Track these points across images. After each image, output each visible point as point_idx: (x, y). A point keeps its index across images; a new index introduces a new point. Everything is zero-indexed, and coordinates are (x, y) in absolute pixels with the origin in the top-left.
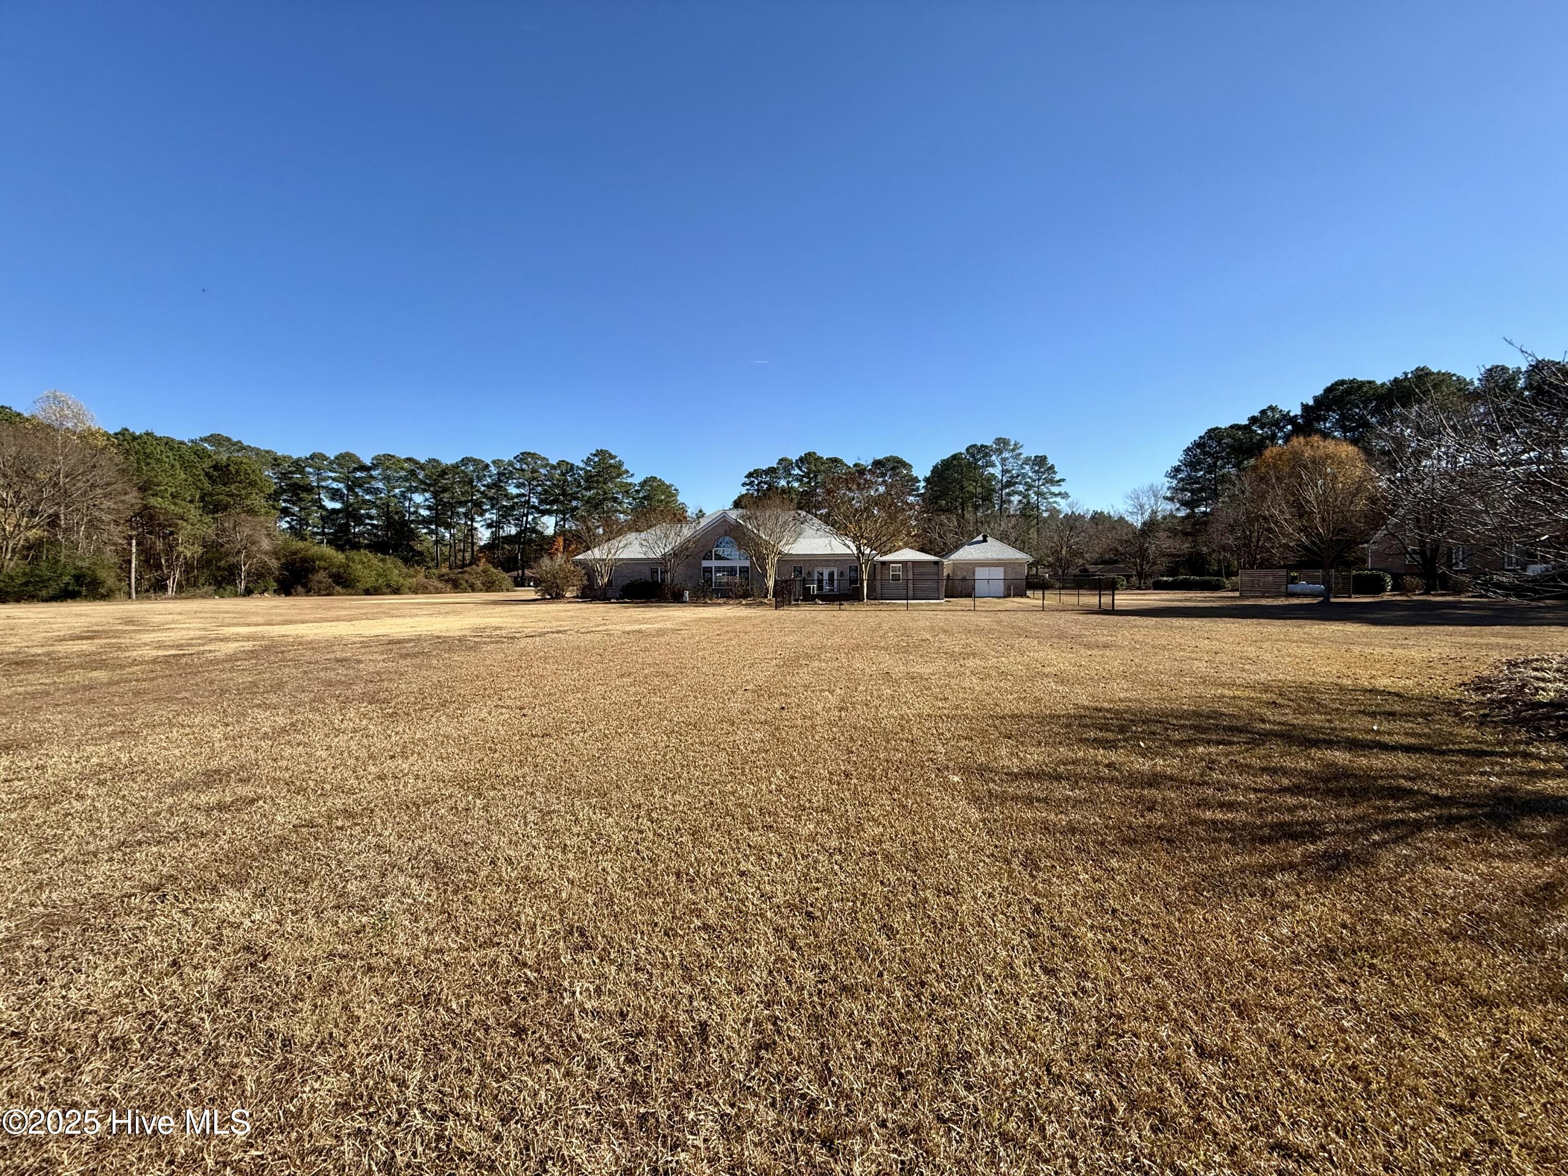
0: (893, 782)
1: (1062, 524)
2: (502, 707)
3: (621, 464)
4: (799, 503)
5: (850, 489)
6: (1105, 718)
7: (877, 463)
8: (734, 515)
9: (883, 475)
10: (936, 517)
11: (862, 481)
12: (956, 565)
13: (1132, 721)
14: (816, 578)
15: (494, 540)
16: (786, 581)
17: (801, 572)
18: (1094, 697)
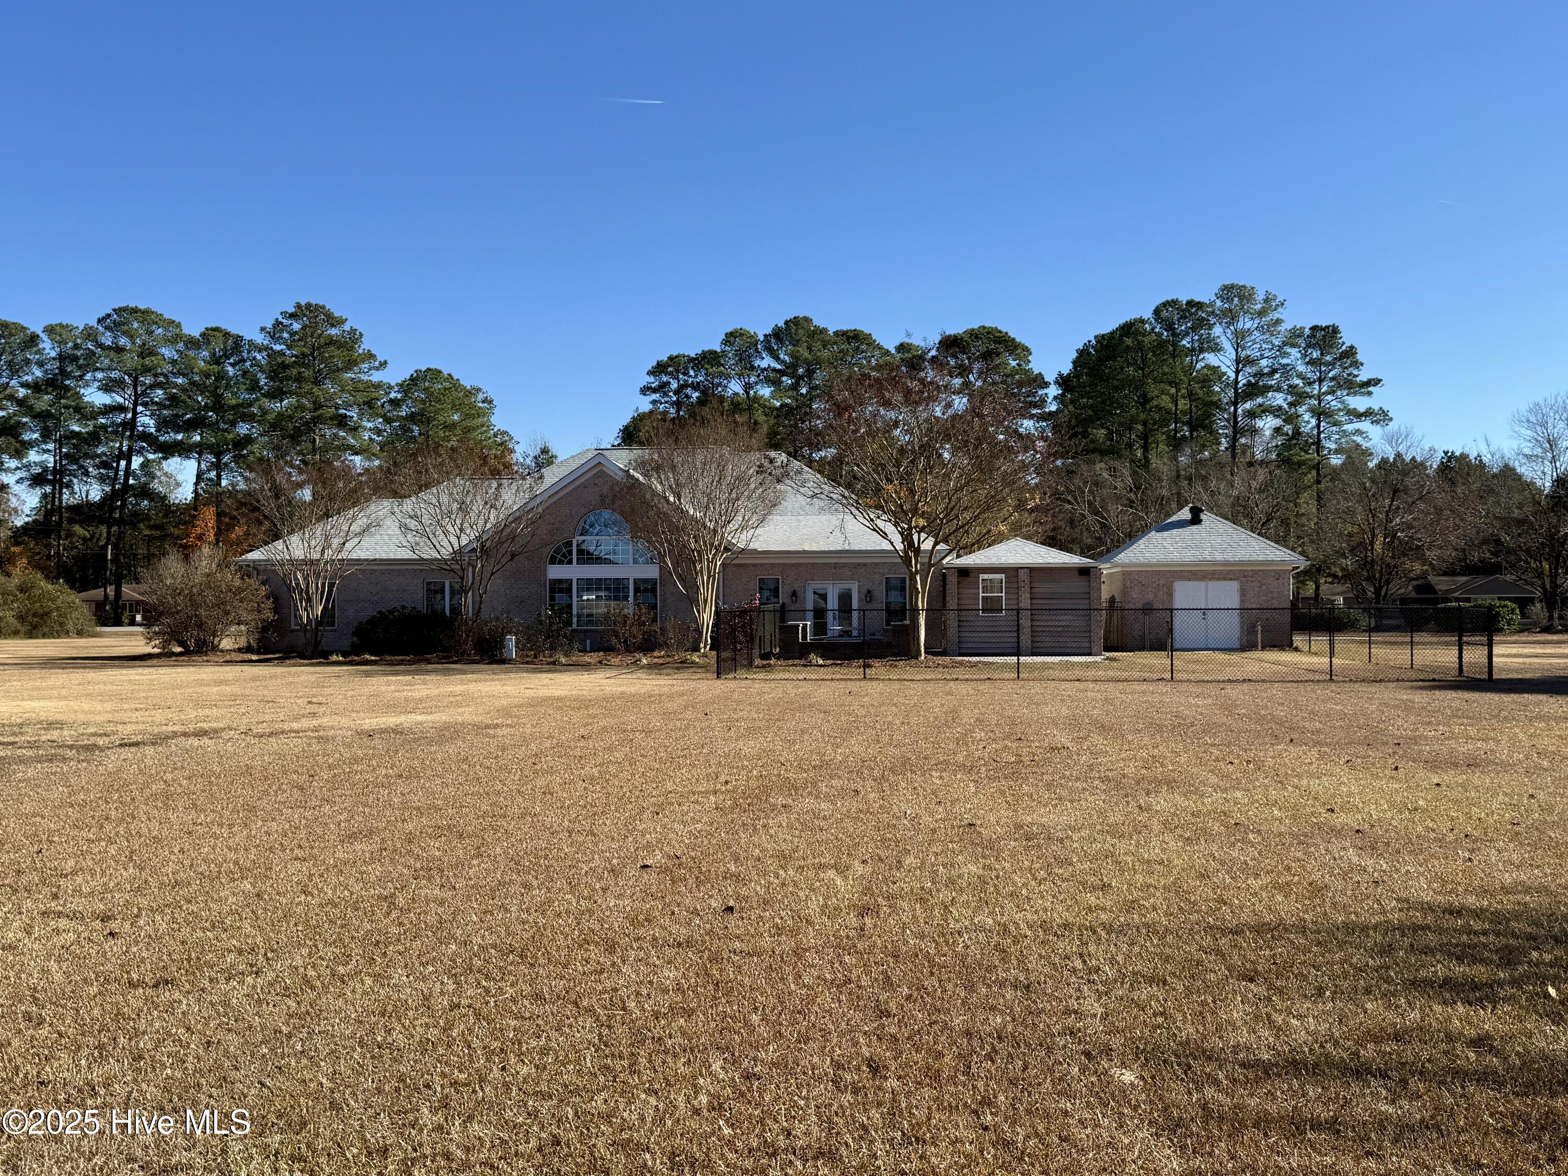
0: (980, 1084)
1: (1373, 481)
2: (59, 915)
3: (354, 338)
4: (772, 434)
5: (887, 404)
6: (1470, 932)
7: (950, 344)
8: (622, 459)
9: (963, 371)
10: (1084, 467)
11: (914, 385)
12: (1129, 576)
13: (1531, 938)
14: (810, 605)
15: (49, 514)
16: (743, 612)
17: (775, 592)
18: (1444, 883)
